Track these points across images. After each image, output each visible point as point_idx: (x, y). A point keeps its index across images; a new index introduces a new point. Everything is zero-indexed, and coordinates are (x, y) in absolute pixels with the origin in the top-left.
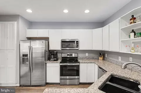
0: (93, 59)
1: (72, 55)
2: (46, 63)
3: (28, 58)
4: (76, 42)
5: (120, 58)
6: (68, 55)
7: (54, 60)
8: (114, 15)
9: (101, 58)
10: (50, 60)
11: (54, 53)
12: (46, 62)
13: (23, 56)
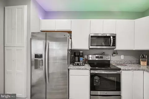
0: (131, 63)
1: (102, 57)
2: (69, 70)
3: (42, 60)
4: (112, 37)
6: (97, 57)
9: (144, 63)
10: (74, 64)
11: (80, 53)
12: (69, 68)
13: (36, 57)
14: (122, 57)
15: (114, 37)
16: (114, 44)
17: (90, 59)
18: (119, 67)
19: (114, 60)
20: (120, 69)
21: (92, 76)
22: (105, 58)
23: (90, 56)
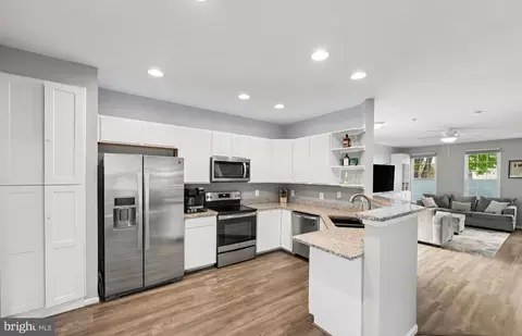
0: (269, 202)
1: (228, 196)
4: (245, 164)
5: (322, 194)
6: (219, 196)
7: (199, 211)
8: (306, 121)
9: (283, 200)
11: (198, 191)
14: (257, 193)
15: (248, 164)
16: (248, 176)
17: (209, 200)
18: (253, 207)
19: (246, 197)
20: (255, 210)
21: (220, 224)
22: (234, 196)
23: (209, 194)
